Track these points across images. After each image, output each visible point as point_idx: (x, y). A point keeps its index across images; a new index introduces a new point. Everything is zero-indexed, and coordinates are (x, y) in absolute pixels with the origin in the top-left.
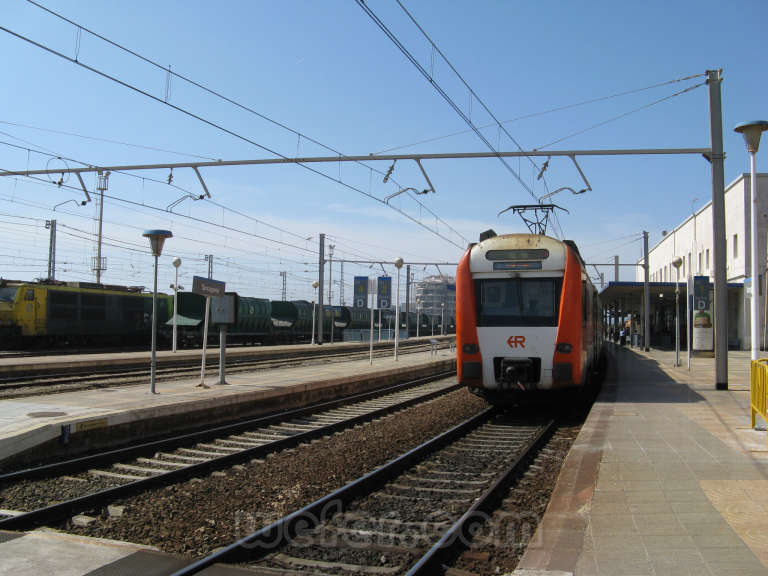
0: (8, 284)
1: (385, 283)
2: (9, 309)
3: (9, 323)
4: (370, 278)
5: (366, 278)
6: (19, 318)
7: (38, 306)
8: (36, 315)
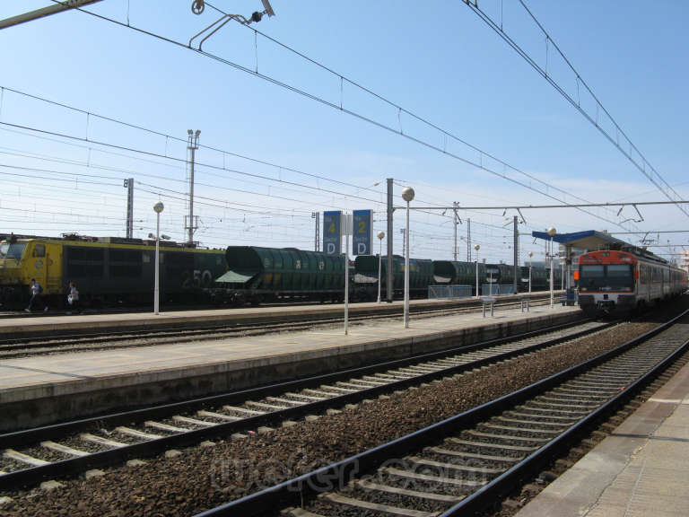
0: (18, 240)
1: (363, 218)
2: (15, 266)
3: (16, 281)
4: (344, 213)
5: (338, 213)
6: (26, 276)
7: (50, 262)
8: (47, 273)
